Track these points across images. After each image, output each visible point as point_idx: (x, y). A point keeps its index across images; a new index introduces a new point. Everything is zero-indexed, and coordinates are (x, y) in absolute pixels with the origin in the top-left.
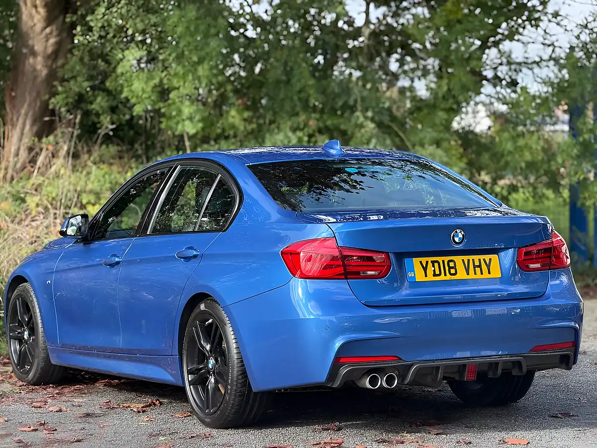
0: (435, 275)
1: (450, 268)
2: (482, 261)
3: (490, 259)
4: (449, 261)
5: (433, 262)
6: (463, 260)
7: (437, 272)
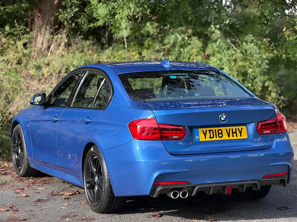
0: (210, 138)
1: (219, 134)
2: (237, 130)
3: (242, 129)
4: (219, 130)
5: (210, 131)
6: (226, 130)
7: (212, 136)
